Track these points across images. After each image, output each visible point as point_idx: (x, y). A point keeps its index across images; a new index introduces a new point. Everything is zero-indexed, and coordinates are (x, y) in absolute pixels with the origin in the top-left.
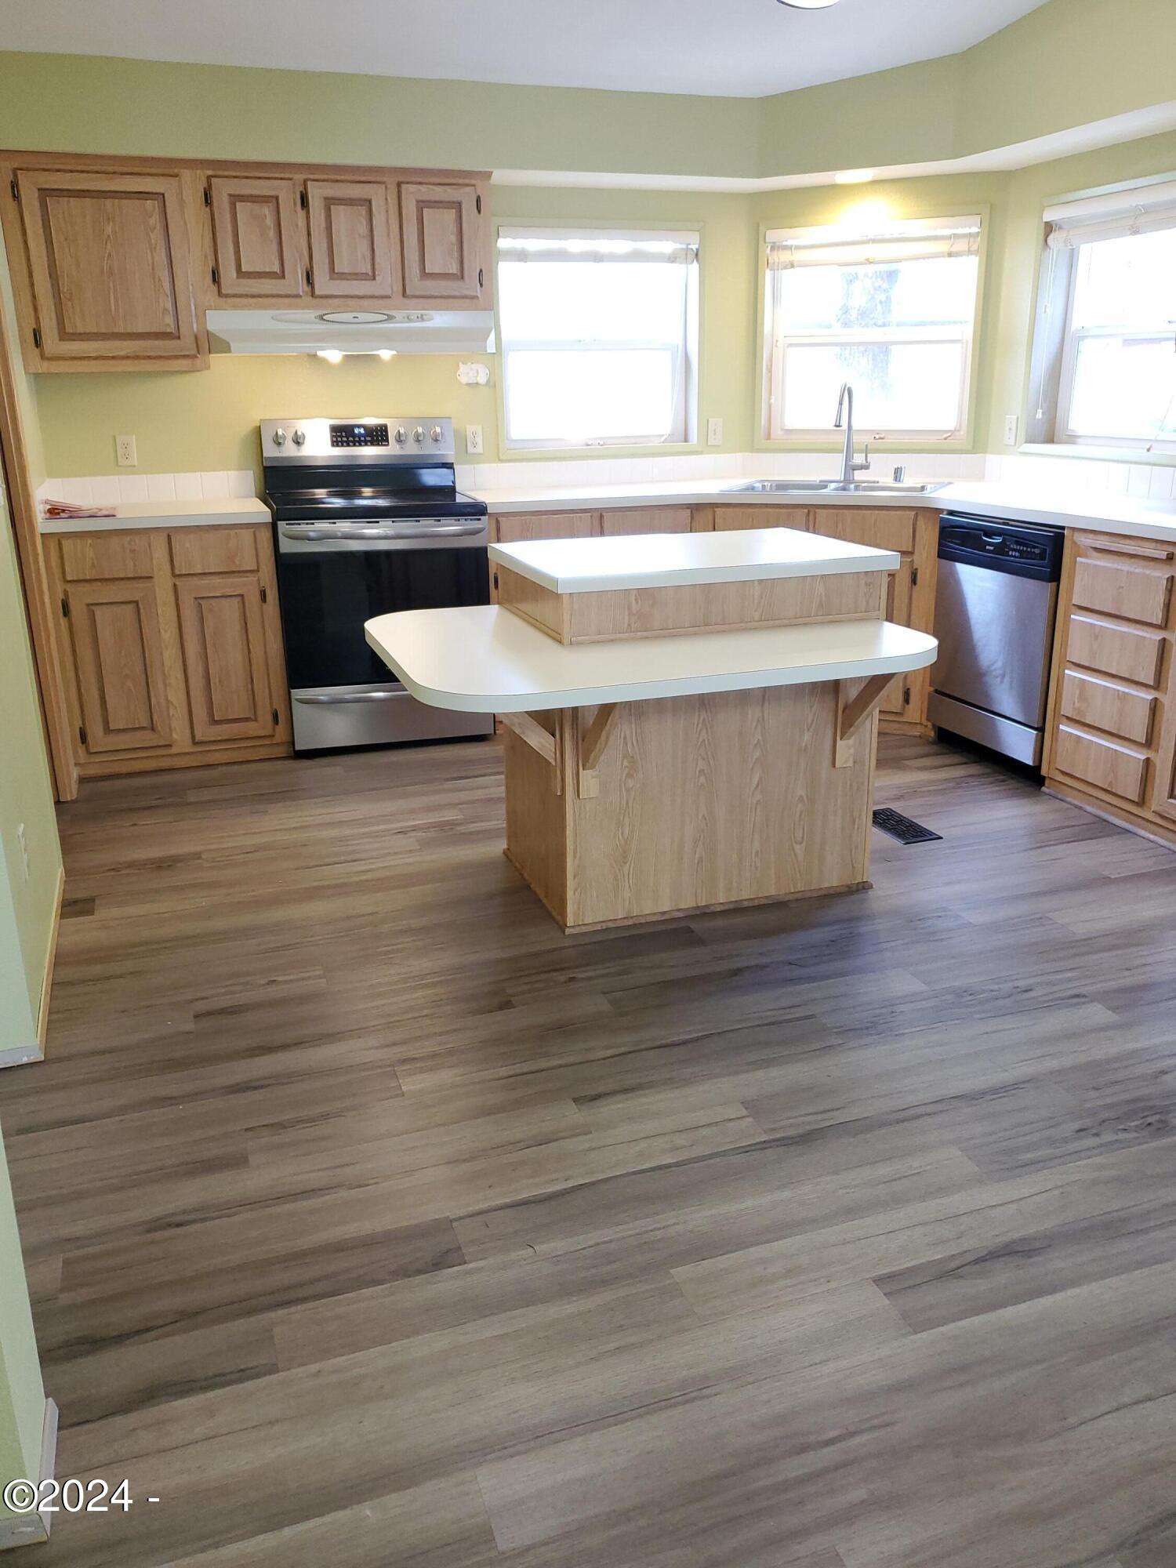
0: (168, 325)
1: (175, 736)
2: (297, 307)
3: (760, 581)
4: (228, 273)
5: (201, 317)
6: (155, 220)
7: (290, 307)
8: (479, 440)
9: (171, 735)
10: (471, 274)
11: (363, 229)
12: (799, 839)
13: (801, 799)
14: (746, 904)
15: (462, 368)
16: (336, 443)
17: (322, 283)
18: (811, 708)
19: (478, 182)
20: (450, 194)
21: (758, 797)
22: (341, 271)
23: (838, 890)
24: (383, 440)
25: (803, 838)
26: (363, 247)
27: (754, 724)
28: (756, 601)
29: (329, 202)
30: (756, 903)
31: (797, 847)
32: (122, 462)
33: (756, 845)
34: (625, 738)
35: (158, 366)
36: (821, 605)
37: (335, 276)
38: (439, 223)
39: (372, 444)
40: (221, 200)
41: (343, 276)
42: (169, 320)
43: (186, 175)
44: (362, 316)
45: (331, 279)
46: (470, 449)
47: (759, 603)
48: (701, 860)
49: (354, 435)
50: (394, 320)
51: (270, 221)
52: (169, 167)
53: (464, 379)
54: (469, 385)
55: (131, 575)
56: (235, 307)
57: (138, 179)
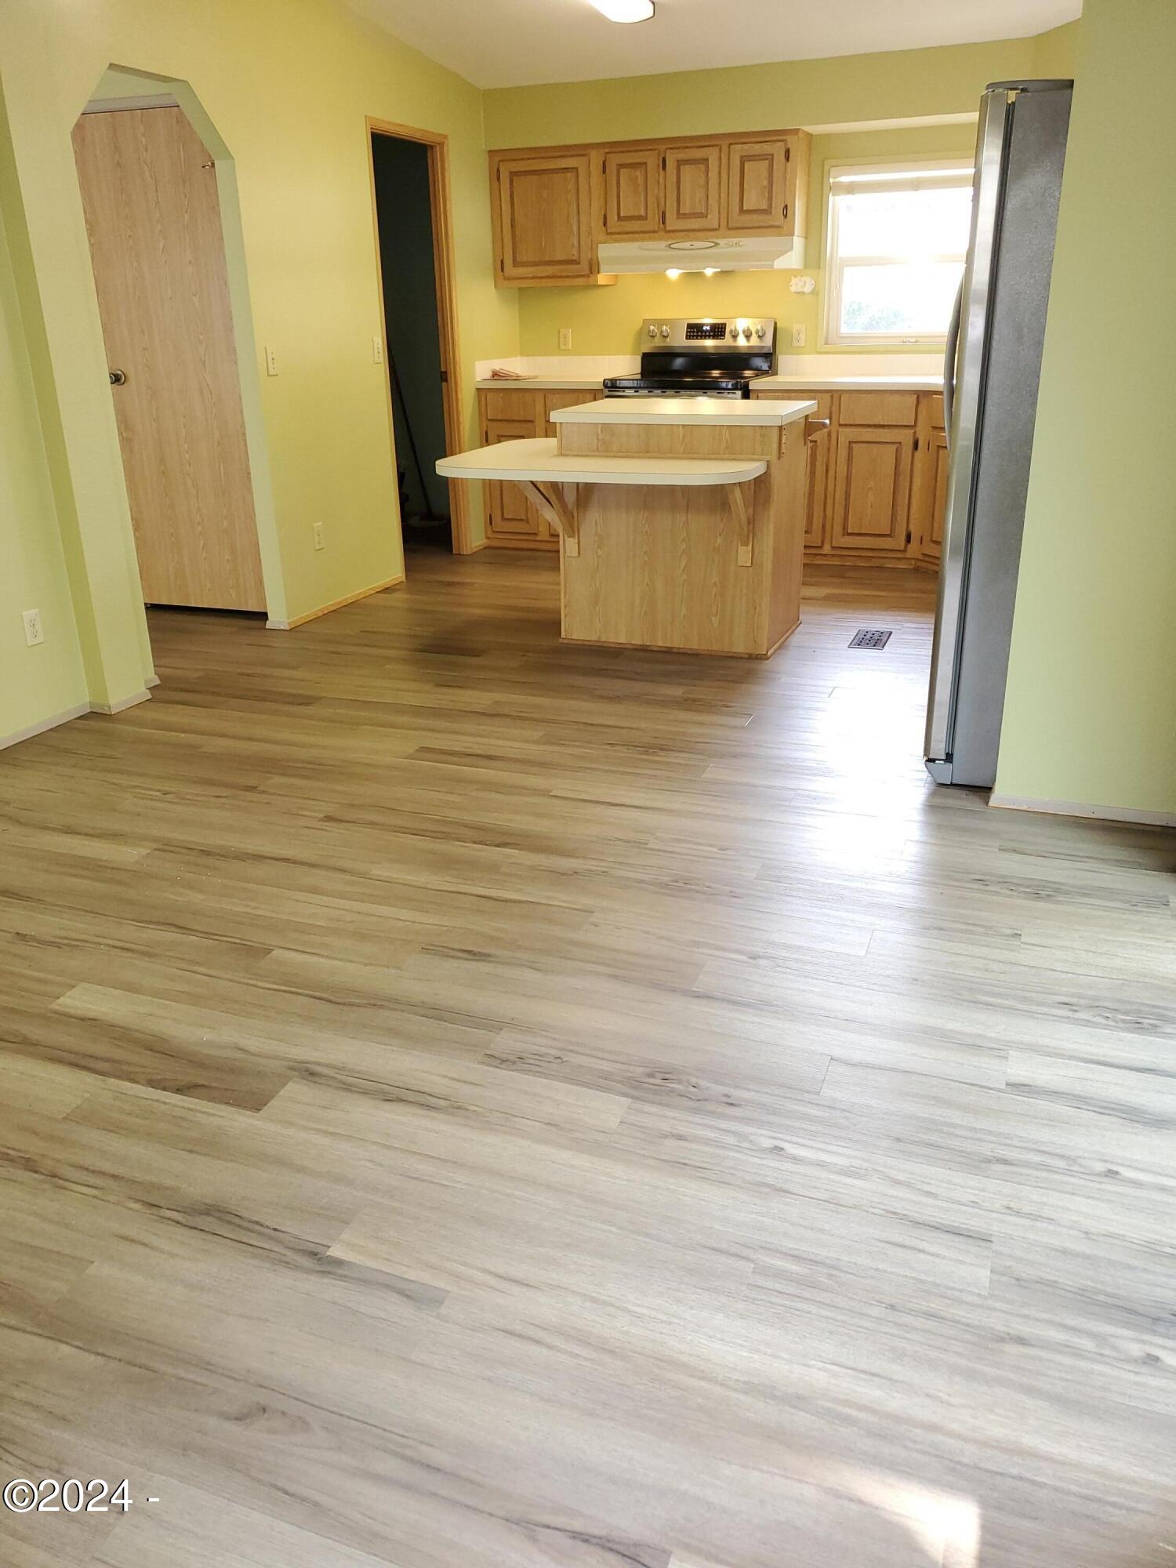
0: (574, 255)
1: (540, 529)
2: (655, 239)
3: (684, 426)
4: (612, 218)
5: (593, 249)
6: (571, 186)
7: (650, 239)
8: (802, 336)
9: (538, 528)
10: (778, 211)
11: (702, 181)
12: (715, 612)
13: (715, 584)
14: (675, 650)
15: (794, 280)
16: (688, 337)
17: (672, 222)
18: (722, 520)
19: (788, 138)
20: (766, 148)
21: (685, 577)
22: (684, 212)
23: (743, 656)
24: (721, 335)
25: (717, 612)
26: (700, 194)
27: (681, 526)
28: (681, 440)
29: (680, 163)
30: (682, 651)
31: (713, 618)
32: (562, 347)
33: (684, 612)
34: (596, 521)
35: (568, 282)
36: (727, 447)
37: (681, 216)
38: (756, 172)
39: (714, 338)
40: (612, 168)
41: (685, 216)
42: (575, 252)
43: (593, 154)
44: (697, 244)
45: (678, 218)
46: (795, 344)
47: (683, 440)
48: (646, 613)
49: (702, 331)
50: (719, 246)
51: (640, 180)
52: (580, 150)
53: (793, 289)
54: (796, 293)
55: (522, 419)
56: (616, 241)
57: (564, 160)
